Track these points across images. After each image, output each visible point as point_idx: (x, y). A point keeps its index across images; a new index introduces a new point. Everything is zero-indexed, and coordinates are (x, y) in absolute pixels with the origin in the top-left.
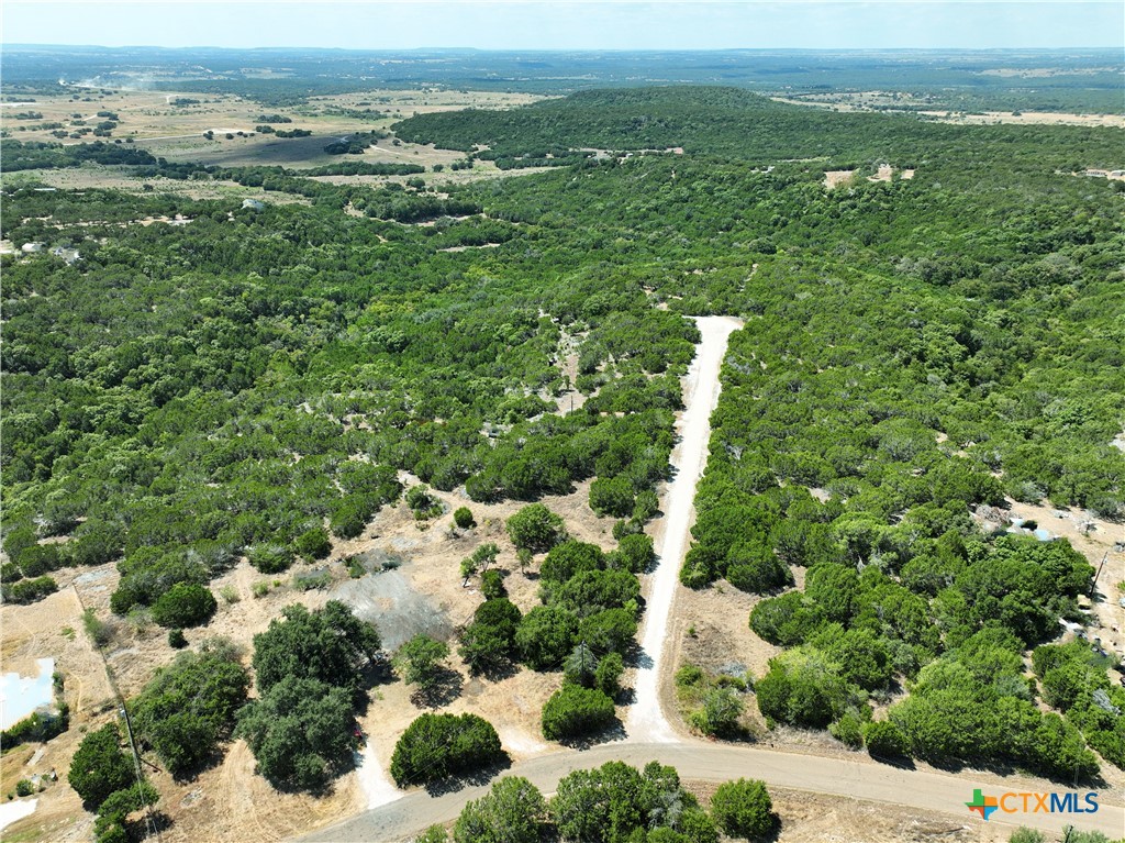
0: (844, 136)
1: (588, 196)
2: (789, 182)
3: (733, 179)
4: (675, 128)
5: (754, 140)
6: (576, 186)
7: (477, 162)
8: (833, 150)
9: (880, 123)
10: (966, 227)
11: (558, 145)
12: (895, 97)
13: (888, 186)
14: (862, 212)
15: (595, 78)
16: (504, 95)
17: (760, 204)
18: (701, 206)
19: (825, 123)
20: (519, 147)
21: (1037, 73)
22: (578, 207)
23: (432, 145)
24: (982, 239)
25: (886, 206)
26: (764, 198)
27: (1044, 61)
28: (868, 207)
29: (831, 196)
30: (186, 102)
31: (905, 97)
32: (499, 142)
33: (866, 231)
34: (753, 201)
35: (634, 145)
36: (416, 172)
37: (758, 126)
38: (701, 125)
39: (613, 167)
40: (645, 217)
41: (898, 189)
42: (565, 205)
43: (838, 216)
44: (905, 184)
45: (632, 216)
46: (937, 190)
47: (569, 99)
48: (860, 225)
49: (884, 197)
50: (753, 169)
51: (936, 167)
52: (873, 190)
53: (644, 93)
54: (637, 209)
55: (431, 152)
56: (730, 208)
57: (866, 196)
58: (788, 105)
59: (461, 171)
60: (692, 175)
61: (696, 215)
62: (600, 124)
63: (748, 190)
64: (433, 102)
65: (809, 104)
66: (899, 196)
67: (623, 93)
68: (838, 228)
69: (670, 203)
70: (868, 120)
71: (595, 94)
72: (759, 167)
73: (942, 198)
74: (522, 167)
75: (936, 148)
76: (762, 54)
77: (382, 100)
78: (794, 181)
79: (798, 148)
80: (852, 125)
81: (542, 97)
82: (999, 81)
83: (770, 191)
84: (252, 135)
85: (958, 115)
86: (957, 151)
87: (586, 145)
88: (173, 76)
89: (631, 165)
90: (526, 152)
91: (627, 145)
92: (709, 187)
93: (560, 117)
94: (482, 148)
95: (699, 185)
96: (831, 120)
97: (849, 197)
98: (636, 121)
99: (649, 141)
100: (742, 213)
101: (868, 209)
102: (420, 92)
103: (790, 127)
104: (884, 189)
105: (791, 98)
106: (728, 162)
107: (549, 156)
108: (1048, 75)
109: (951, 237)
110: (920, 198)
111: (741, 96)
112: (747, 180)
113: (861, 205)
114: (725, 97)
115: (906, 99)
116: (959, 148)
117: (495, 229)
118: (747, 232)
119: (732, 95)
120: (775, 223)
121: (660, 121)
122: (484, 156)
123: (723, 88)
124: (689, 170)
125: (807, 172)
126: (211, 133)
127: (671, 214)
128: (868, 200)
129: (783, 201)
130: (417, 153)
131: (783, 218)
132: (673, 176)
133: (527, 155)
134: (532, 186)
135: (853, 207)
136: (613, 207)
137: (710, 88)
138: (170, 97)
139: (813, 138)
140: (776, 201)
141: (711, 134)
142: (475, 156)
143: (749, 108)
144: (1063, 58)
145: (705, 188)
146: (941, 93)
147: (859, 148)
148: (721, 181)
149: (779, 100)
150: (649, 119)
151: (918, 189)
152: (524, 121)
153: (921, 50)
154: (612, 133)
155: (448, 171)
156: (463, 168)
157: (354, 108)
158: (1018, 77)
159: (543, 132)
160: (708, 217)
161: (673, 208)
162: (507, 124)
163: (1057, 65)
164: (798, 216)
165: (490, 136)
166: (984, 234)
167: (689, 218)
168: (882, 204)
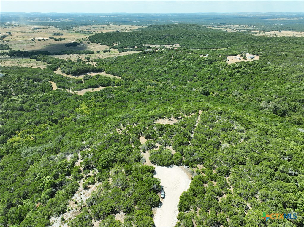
0: (230, 40)
1: (142, 65)
2: (214, 61)
3: (194, 59)
4: (177, 38)
5: (202, 42)
6: (139, 61)
7: (113, 49)
8: (228, 45)
9: (242, 36)
10: (284, 83)
11: (139, 43)
12: (243, 26)
13: (251, 63)
14: (242, 74)
15: (158, 21)
16: (130, 26)
17: (203, 70)
18: (181, 70)
19: (224, 36)
20: (127, 44)
21: (282, 19)
22: (138, 70)
23: (100, 43)
24: (293, 89)
25: (251, 71)
26: (205, 67)
27: (283, 16)
28: (244, 72)
29: (230, 67)
30: (37, 28)
31: (246, 26)
32: (121, 42)
33: (245, 84)
34: (201, 69)
35: (163, 44)
36: (91, 53)
37: (203, 37)
38: (185, 37)
39: (153, 53)
40: (161, 75)
41: (255, 65)
42: (133, 69)
43: (233, 76)
44: (257, 63)
45: (156, 74)
46: (270, 66)
47: (147, 28)
48: (241, 80)
49: (250, 68)
50: (201, 55)
51: (267, 54)
52: (245, 65)
53: (170, 26)
54: (158, 71)
55: (99, 46)
56: (192, 71)
57: (243, 67)
58: (212, 29)
59: (106, 53)
60: (179, 58)
61: (180, 74)
62: (153, 36)
63: (199, 64)
64: (109, 28)
65: (219, 29)
66: (255, 67)
67: (163, 26)
68: (233, 81)
69: (170, 69)
70: (238, 35)
71: (155, 26)
72: (203, 54)
73: (272, 69)
74: (126, 51)
75: (263, 46)
76: (205, 14)
77: (95, 28)
78: (216, 61)
79: (216, 44)
80: (233, 37)
81: (141, 27)
82: (271, 21)
83: (207, 64)
84: (47, 40)
85: (262, 32)
86: (270, 47)
87: (148, 44)
88: (40, 21)
89: (159, 53)
90: (129, 46)
91: (161, 44)
92: (185, 63)
93: (141, 34)
94: (115, 44)
95: (181, 62)
96: (226, 35)
97: (237, 68)
98: (165, 36)
99: (168, 42)
100: (197, 74)
101: (244, 73)
102: (107, 25)
103: (213, 37)
104: (249, 64)
105: (213, 27)
106: (192, 52)
107: (136, 47)
108: (285, 20)
109: (280, 88)
110: (264, 68)
111: (198, 27)
112: (198, 60)
113: (242, 71)
114: (194, 27)
115: (246, 27)
116: (271, 46)
117: (103, 81)
118: (198, 83)
119: (196, 27)
120: (209, 78)
121: (172, 36)
122: (115, 48)
123: (193, 24)
124: (178, 56)
125: (220, 56)
126: (34, 39)
127: (170, 74)
128: (244, 69)
129: (212, 69)
130: (94, 46)
131: (212, 76)
132: (173, 58)
133: (129, 47)
134: (125, 60)
135: (238, 72)
136: (150, 70)
137: (189, 24)
138: (33, 27)
139: (221, 41)
140: (209, 69)
141: (188, 39)
142: (112, 47)
143: (201, 30)
144: (288, 15)
145: (183, 63)
146: (256, 25)
147: (236, 45)
148: (189, 60)
149: (210, 28)
150: (169, 35)
151: (262, 65)
152: (130, 36)
153: (248, 13)
154: (157, 39)
155: (102, 53)
156: (107, 52)
157: (85, 30)
158: (276, 20)
159: (135, 39)
160: (184, 75)
161: (171, 71)
162: (124, 37)
163: (287, 17)
164: (217, 75)
165: (118, 40)
166: (293, 87)
167: (177, 75)
168: (249, 71)
